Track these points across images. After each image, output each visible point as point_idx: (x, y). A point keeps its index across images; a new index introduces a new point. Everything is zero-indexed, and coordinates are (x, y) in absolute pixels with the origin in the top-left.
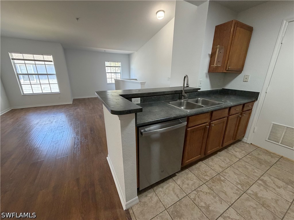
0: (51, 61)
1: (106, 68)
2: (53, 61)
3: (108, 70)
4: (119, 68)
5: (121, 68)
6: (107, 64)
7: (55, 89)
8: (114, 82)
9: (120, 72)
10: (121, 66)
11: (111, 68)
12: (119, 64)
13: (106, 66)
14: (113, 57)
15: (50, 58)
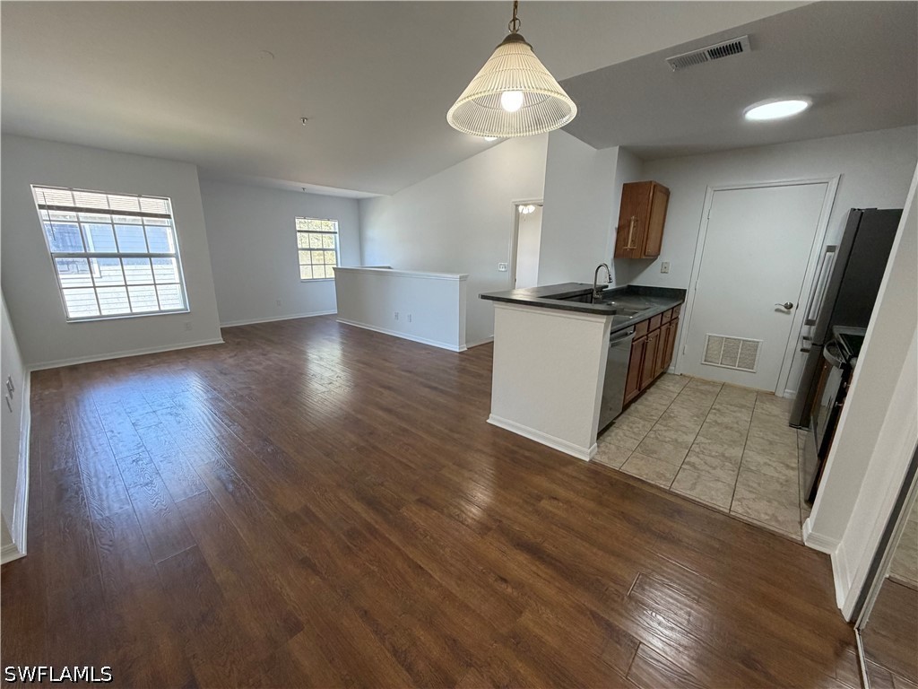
0: (168, 216)
1: (298, 234)
2: (172, 216)
3: (303, 241)
4: (333, 235)
5: (337, 235)
6: (301, 224)
7: (172, 299)
8: (331, 274)
9: (333, 247)
10: (337, 231)
11: (311, 234)
12: (332, 225)
13: (298, 229)
14: (316, 206)
15: (160, 205)
